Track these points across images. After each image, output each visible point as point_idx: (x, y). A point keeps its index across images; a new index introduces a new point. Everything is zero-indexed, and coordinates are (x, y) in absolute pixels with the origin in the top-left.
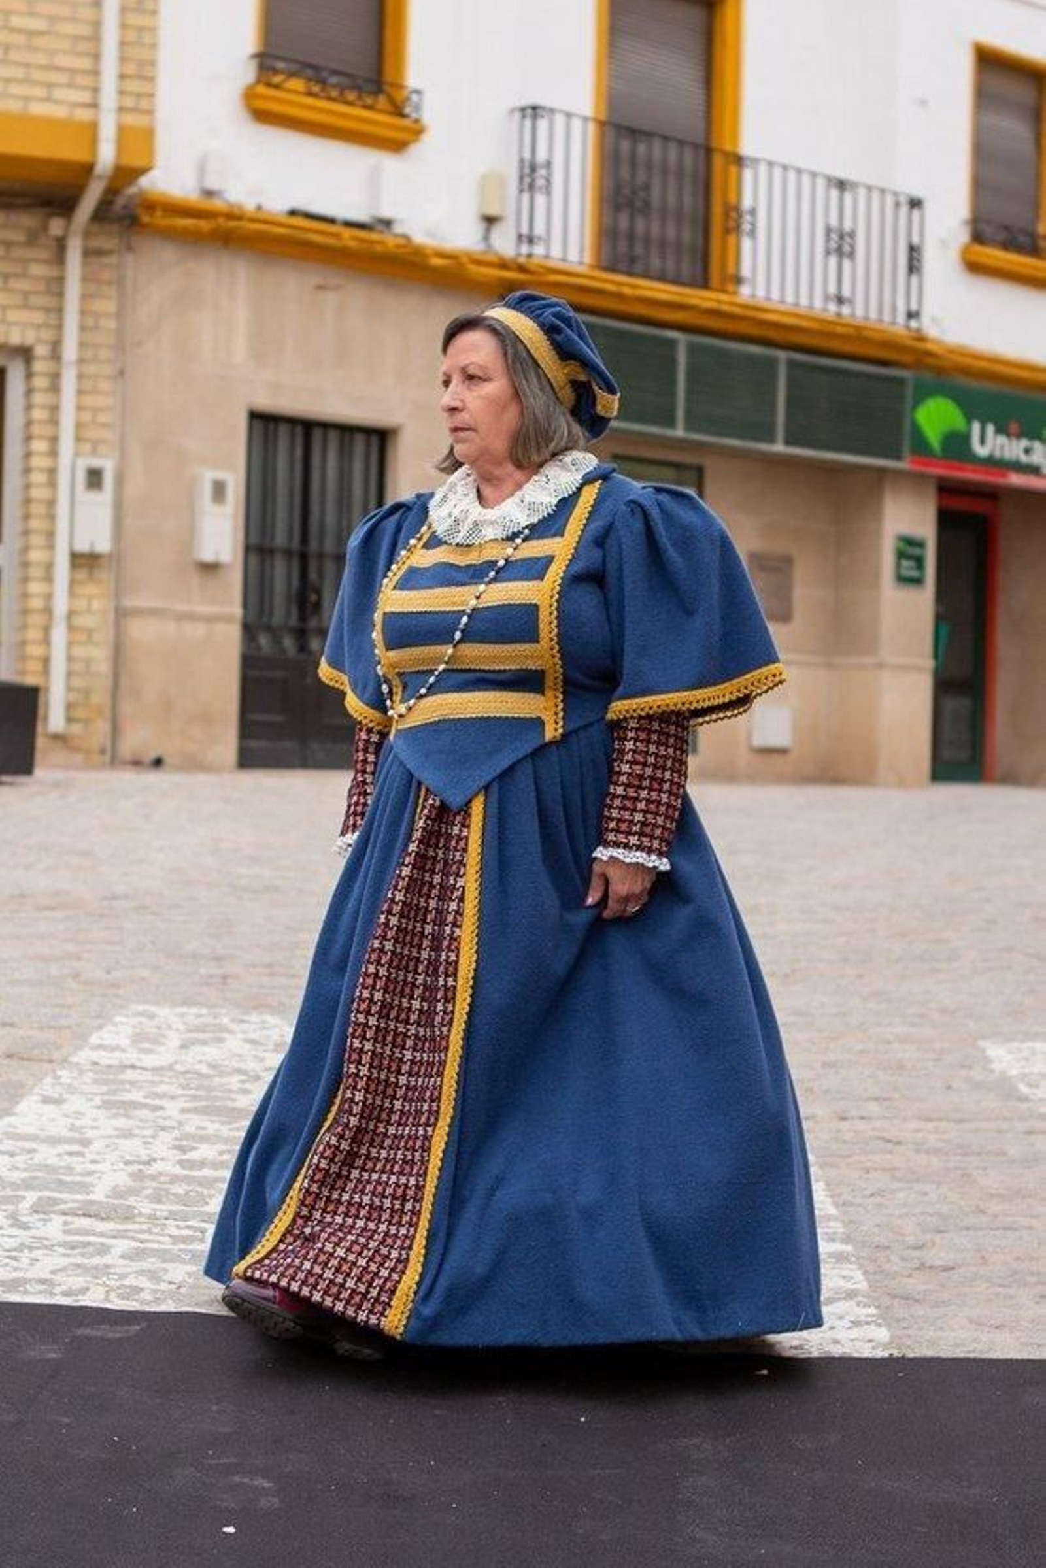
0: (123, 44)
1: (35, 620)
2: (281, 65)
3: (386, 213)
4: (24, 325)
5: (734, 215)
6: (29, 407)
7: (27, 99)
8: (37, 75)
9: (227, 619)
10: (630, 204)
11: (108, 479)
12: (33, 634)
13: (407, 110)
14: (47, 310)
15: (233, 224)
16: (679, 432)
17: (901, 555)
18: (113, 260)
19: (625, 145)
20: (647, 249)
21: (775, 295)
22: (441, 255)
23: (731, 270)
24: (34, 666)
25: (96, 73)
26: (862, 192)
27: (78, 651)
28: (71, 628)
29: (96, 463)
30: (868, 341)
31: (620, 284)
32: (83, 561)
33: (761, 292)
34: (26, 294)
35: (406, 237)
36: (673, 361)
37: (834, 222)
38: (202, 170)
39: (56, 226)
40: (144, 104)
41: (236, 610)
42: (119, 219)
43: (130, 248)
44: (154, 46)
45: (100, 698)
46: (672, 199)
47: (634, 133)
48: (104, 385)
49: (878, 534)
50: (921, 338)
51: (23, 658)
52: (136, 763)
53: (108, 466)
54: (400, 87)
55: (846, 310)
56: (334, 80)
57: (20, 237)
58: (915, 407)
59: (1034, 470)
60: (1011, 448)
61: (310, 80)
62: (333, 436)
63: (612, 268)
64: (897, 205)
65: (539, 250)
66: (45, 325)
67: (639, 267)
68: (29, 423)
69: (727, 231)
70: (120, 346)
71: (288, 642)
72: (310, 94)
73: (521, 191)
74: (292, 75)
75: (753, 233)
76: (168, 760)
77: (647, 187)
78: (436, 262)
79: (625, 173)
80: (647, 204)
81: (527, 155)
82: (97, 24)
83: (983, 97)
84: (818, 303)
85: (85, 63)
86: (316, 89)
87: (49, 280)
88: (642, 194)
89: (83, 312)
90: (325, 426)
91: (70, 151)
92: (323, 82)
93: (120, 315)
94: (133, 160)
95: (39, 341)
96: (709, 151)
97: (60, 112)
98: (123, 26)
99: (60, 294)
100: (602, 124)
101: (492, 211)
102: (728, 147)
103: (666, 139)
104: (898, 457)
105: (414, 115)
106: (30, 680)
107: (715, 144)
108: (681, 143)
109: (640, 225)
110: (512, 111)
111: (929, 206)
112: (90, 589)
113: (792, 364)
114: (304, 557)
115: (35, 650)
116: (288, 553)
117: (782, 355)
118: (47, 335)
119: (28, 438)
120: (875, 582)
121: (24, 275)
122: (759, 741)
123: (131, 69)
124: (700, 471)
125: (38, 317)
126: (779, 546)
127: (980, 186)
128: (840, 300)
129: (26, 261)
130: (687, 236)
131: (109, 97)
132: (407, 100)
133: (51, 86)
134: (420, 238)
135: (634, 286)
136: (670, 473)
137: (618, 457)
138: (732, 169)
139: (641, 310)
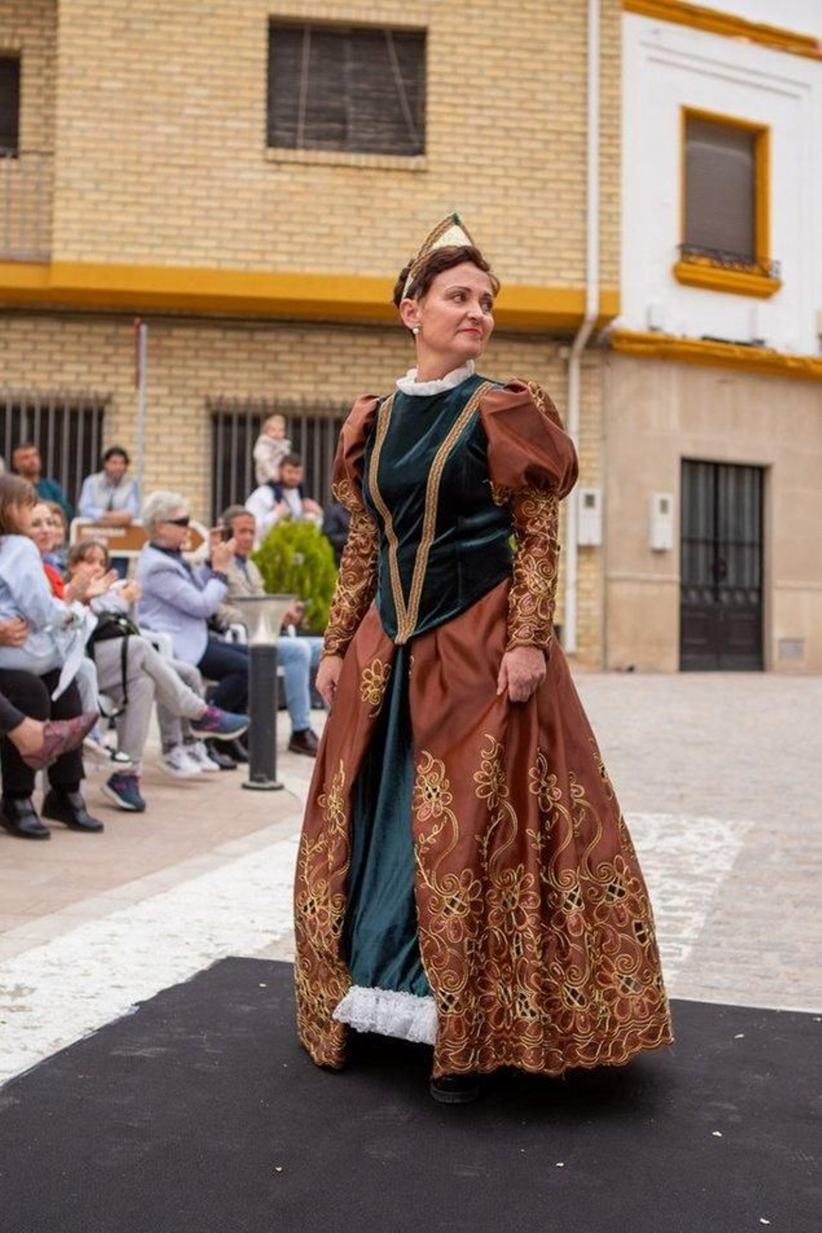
0: (601, 243)
2: (694, 250)
3: (760, 335)
7: (545, 278)
8: (551, 264)
9: (670, 582)
11: (598, 501)
13: (770, 273)
15: (669, 347)
18: (597, 371)
22: (794, 359)
25: (584, 261)
27: (583, 604)
28: (578, 590)
29: (590, 491)
32: (585, 550)
35: (774, 352)
38: (649, 314)
39: (564, 352)
40: (614, 278)
41: (675, 576)
42: (601, 347)
43: (608, 364)
44: (618, 243)
45: (596, 631)
48: (594, 445)
52: (618, 670)
53: (597, 493)
54: (766, 259)
56: (727, 258)
57: (541, 359)
61: (711, 258)
62: (732, 471)
70: (603, 421)
71: (708, 596)
72: (713, 267)
74: (701, 256)
76: (638, 667)
78: (791, 364)
82: (585, 232)
85: (579, 255)
86: (715, 263)
87: (560, 384)
89: (581, 402)
90: (727, 465)
91: (572, 308)
92: (719, 259)
93: (603, 403)
94: (608, 311)
97: (563, 285)
98: (601, 232)
99: (567, 393)
105: (775, 276)
112: (588, 567)
114: (716, 544)
116: (706, 542)
123: (606, 258)
131: (593, 275)
132: (770, 268)
133: (559, 269)
134: (781, 350)
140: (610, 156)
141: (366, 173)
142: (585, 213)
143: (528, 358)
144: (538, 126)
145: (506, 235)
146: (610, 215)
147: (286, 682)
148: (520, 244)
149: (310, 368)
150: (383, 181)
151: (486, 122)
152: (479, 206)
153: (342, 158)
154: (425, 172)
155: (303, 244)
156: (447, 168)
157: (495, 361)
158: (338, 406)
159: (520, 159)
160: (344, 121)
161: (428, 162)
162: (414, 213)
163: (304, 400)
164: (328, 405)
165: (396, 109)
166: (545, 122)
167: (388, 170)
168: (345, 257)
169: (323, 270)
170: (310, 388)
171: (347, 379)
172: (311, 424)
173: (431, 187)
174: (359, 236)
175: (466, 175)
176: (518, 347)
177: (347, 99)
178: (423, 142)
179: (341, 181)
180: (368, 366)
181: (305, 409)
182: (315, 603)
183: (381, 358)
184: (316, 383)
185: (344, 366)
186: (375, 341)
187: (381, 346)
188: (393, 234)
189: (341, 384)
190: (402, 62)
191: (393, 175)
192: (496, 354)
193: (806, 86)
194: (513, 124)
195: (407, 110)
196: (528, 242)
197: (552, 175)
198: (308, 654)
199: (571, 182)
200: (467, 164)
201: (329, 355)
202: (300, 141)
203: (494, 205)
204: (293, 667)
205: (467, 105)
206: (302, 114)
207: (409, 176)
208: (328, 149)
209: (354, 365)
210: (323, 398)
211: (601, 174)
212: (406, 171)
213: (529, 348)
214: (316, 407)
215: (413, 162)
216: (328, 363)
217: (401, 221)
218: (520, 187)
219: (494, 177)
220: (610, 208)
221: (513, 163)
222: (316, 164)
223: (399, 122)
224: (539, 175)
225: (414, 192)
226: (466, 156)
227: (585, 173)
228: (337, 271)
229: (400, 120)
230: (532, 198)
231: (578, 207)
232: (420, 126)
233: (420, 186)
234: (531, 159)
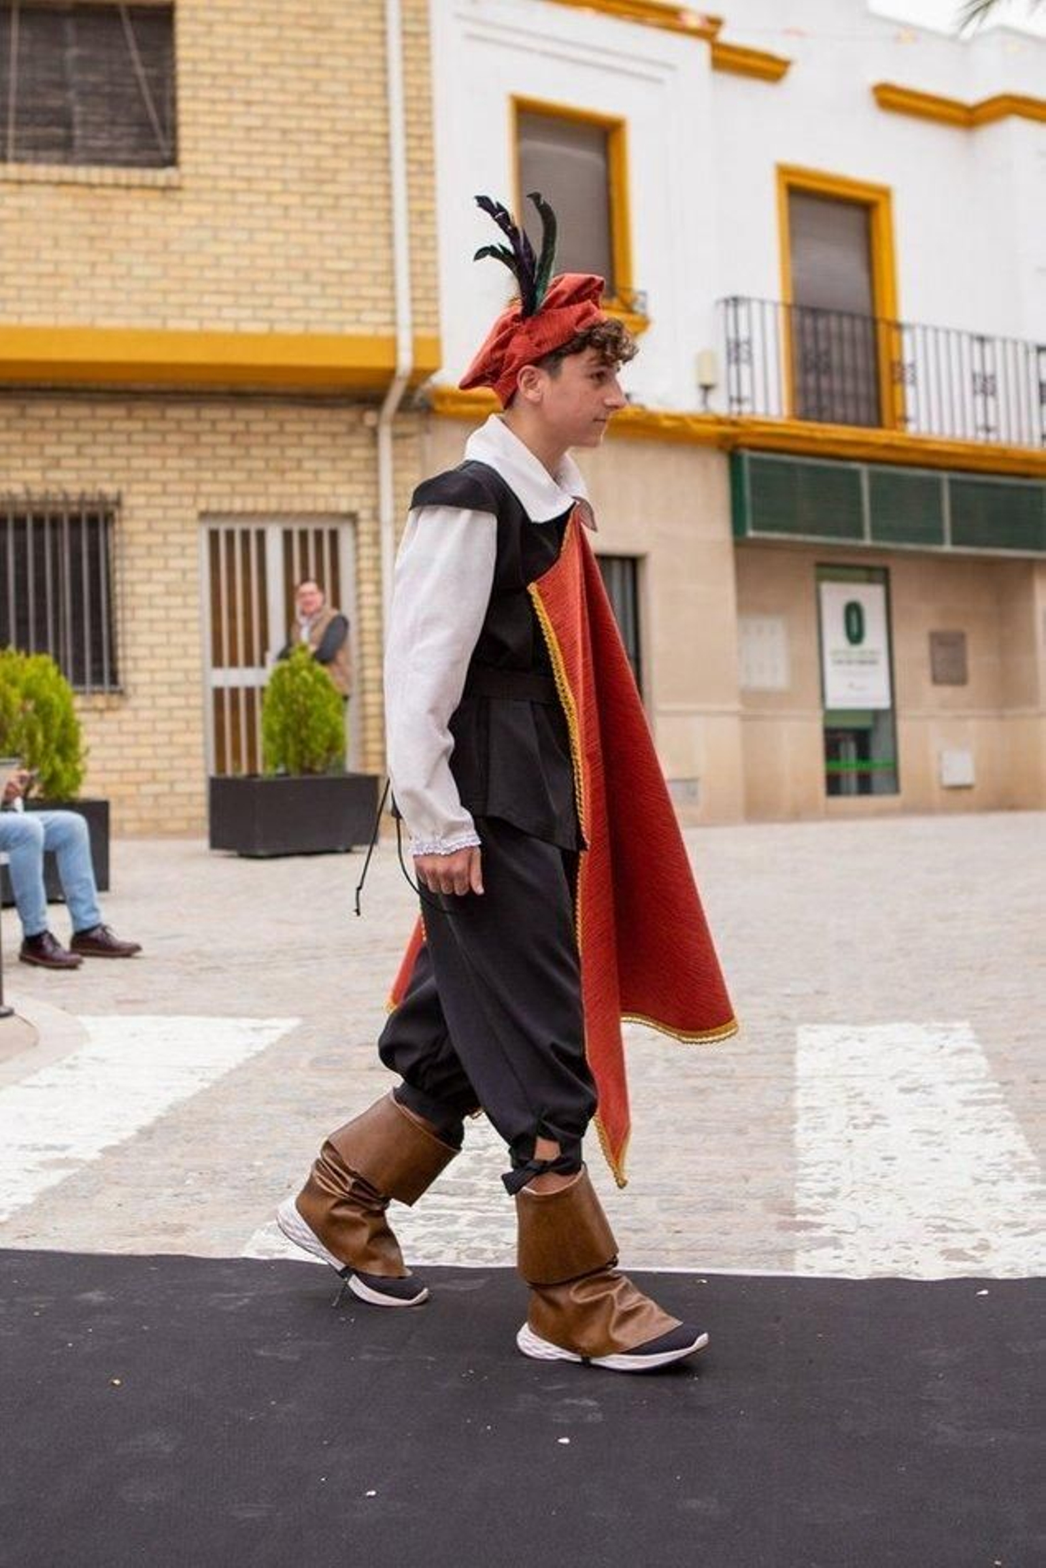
0: (413, 275)
1: (373, 723)
4: (350, 496)
5: (898, 369)
6: (358, 559)
7: (342, 323)
8: (347, 304)
10: (816, 367)
12: (372, 735)
13: (636, 308)
14: (366, 483)
16: (868, 542)
18: (415, 440)
19: (808, 322)
20: (832, 400)
21: (936, 429)
22: (670, 417)
23: (899, 412)
24: (373, 759)
25: (393, 299)
26: (998, 345)
30: (1012, 459)
31: (812, 430)
33: (924, 428)
34: (350, 472)
35: (642, 407)
36: (858, 488)
37: (978, 369)
39: (370, 418)
40: (432, 320)
42: (418, 409)
43: (428, 431)
44: (436, 275)
46: (848, 360)
47: (814, 312)
51: (365, 753)
54: (628, 290)
55: (992, 437)
57: (342, 428)
63: (805, 418)
64: (1027, 352)
65: (746, 408)
66: (367, 495)
67: (826, 415)
68: (358, 571)
69: (893, 382)
73: (729, 362)
75: (914, 382)
77: (828, 352)
78: (667, 423)
79: (809, 343)
80: (829, 366)
81: (732, 335)
82: (391, 262)
84: (970, 433)
85: (383, 292)
87: (367, 460)
88: (824, 359)
89: (395, 483)
91: (379, 361)
94: (426, 364)
95: (363, 507)
96: (874, 322)
97: (365, 331)
98: (412, 262)
99: (376, 470)
100: (789, 307)
101: (708, 380)
102: (888, 316)
103: (840, 314)
105: (641, 311)
106: (372, 770)
107: (879, 315)
108: (852, 316)
109: (824, 383)
110: (717, 303)
113: (952, 482)
115: (374, 747)
117: (945, 476)
118: (369, 502)
119: (358, 583)
120: (1031, 649)
121: (347, 457)
122: (950, 779)
123: (419, 293)
124: (886, 571)
125: (361, 489)
126: (953, 626)
128: (988, 429)
129: (349, 447)
130: (862, 388)
131: (404, 316)
132: (635, 300)
133: (359, 311)
134: (653, 406)
135: (823, 431)
136: (863, 574)
137: (820, 565)
138: (895, 334)
139: (830, 449)
140: (421, 163)
141: (99, 191)
142: (390, 237)
143: (322, 427)
144: (326, 126)
145: (289, 268)
146: (424, 239)
147: (12, 872)
148: (307, 278)
149: (36, 450)
150: (123, 202)
151: (257, 122)
152: (251, 231)
153: (66, 172)
154: (179, 188)
155: (20, 288)
156: (208, 183)
157: (281, 432)
158: (74, 498)
159: (302, 170)
160: (69, 125)
161: (182, 177)
162: (166, 243)
163: (28, 492)
164: (60, 498)
165: (136, 108)
166: (333, 120)
167: (128, 187)
168: (76, 303)
169: (47, 321)
170: (37, 475)
171: (87, 462)
172: (39, 523)
173: (186, 208)
174: (93, 275)
175: (233, 192)
176: (309, 414)
177: (71, 95)
178: (174, 150)
179: (66, 203)
180: (112, 445)
181: (29, 503)
182: (51, 764)
183: (129, 434)
184: (44, 469)
185: (79, 446)
186: (121, 412)
187: (129, 417)
188: (138, 271)
189: (78, 469)
190: (141, 46)
191: (136, 194)
192: (281, 423)
193: (671, 67)
194: (292, 124)
195: (151, 107)
196: (317, 277)
197: (345, 190)
198: (41, 833)
199: (371, 198)
200: (232, 177)
201: (59, 432)
202: (11, 152)
203: (269, 229)
204: (20, 852)
205: (230, 101)
206: (11, 116)
207: (157, 194)
208: (49, 162)
209: (94, 443)
210: (53, 489)
211: (410, 186)
212: (153, 188)
213: (325, 414)
214: (44, 502)
215: (161, 176)
216: (59, 442)
217: (148, 253)
218: (304, 206)
219: (269, 194)
220: (424, 230)
221: (294, 174)
222: (33, 182)
223: (141, 125)
224: (328, 188)
225: (164, 215)
226: (233, 166)
227: (388, 186)
228: (64, 322)
229: (144, 124)
230: (320, 218)
231: (382, 229)
232: (170, 129)
233: (173, 208)
234: (318, 169)
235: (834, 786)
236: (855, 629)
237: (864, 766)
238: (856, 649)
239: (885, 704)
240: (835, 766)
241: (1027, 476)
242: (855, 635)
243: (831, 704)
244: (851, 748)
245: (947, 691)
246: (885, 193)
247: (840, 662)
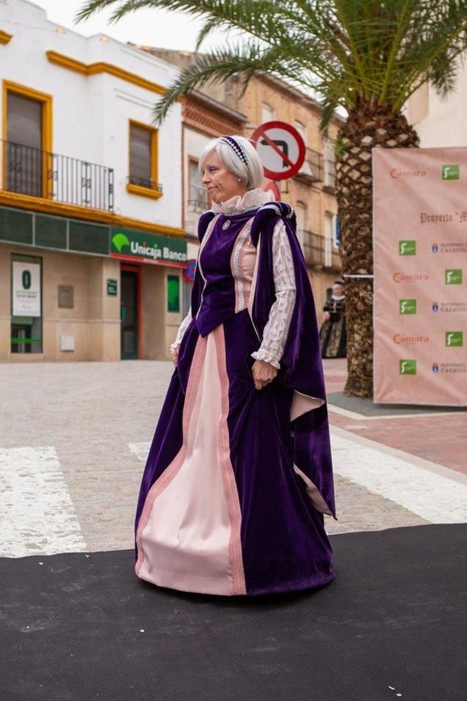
5: (50, 173)
10: (15, 169)
16: (34, 245)
17: (109, 286)
19: (13, 149)
20: (21, 184)
21: (65, 200)
23: (50, 191)
26: (93, 167)
30: (96, 215)
31: (12, 196)
33: (60, 199)
36: (31, 223)
37: (84, 176)
46: (29, 167)
47: (16, 145)
49: (101, 279)
50: (114, 214)
55: (89, 205)
58: (112, 237)
59: (152, 257)
60: (144, 251)
63: (9, 190)
64: (105, 171)
67: (19, 190)
69: (48, 179)
75: (57, 179)
77: (20, 163)
79: (13, 159)
80: (21, 169)
83: (132, 137)
84: (79, 203)
88: (19, 166)
96: (41, 151)
100: (4, 142)
102: (48, 150)
103: (27, 147)
104: (107, 253)
107: (44, 150)
108: (32, 149)
109: (18, 176)
111: (115, 171)
113: (71, 223)
117: (68, 220)
120: (101, 295)
122: (64, 348)
124: (41, 258)
126: (68, 283)
127: (132, 166)
128: (87, 202)
130: (35, 180)
135: (16, 196)
136: (31, 259)
137: (12, 254)
138: (50, 158)
139: (20, 204)
235: (15, 348)
236: (27, 282)
237: (28, 340)
238: (27, 291)
239: (38, 315)
240: (15, 340)
241: (102, 223)
242: (27, 285)
243: (15, 314)
244: (23, 332)
245: (65, 311)
246: (50, 98)
247: (19, 296)
